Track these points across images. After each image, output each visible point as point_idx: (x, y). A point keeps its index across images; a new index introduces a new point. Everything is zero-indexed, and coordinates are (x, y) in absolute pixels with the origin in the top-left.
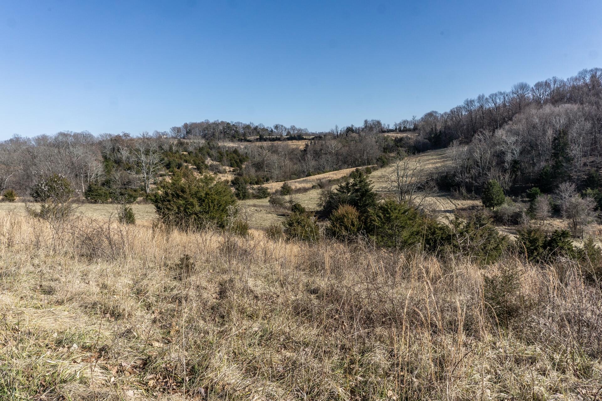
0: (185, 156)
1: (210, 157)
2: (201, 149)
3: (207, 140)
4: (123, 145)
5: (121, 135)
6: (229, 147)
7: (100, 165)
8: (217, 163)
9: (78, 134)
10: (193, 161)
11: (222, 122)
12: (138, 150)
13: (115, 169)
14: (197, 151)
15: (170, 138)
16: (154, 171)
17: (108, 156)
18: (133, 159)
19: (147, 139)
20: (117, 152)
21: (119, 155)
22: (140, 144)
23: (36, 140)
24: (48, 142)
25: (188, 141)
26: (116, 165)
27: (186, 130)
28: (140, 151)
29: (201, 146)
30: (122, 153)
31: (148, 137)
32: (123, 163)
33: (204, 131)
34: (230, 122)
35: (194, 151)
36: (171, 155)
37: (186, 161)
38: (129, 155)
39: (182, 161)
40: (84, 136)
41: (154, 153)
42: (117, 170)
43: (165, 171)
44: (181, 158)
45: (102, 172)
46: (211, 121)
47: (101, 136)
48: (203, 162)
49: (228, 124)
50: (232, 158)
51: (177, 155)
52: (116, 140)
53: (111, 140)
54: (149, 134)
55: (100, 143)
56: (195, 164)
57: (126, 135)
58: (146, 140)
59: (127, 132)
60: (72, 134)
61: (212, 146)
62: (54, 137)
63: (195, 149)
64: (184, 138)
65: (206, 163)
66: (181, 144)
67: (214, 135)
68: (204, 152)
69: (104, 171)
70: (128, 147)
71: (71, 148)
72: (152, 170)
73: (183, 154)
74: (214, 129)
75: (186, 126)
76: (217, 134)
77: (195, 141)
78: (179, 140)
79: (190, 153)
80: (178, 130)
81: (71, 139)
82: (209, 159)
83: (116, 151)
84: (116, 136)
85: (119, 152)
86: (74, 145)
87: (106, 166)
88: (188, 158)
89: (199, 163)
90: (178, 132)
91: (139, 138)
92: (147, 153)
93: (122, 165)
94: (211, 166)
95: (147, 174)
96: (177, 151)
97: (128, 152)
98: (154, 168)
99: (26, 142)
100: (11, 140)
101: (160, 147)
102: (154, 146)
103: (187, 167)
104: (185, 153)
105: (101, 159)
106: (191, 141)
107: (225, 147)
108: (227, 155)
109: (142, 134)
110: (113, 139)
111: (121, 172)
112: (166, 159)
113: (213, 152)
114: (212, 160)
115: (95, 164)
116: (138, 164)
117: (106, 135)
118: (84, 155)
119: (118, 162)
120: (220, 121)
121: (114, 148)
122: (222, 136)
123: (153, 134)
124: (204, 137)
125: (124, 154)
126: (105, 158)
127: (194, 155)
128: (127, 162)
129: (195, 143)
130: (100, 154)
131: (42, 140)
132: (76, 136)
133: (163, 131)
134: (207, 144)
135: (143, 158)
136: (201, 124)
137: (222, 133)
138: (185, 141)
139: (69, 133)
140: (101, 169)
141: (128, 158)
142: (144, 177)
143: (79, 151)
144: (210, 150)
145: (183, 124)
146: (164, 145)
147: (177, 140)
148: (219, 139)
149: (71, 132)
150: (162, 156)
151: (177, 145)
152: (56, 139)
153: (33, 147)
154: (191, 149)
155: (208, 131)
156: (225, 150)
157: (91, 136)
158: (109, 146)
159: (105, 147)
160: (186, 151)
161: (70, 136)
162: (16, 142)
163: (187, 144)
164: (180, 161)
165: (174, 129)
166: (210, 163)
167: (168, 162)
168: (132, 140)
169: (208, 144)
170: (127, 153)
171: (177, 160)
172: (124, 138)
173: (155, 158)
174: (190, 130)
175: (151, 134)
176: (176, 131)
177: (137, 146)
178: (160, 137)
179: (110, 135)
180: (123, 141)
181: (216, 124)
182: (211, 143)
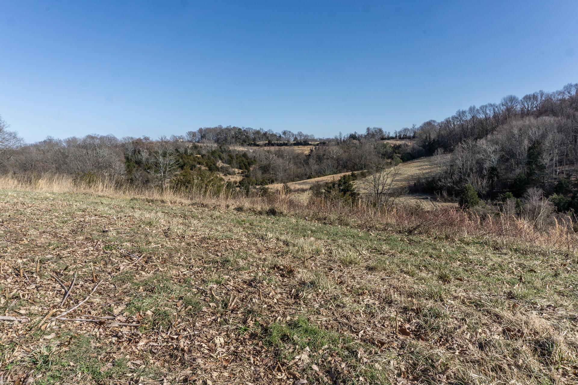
0: (199, 158)
1: (221, 160)
2: (213, 153)
3: (220, 144)
4: (143, 148)
5: (142, 138)
6: (239, 151)
7: (123, 165)
8: (227, 165)
9: (104, 137)
10: (206, 163)
11: (234, 128)
12: (156, 153)
13: (135, 169)
14: (210, 155)
15: (186, 142)
16: (170, 171)
17: (130, 158)
18: (152, 160)
19: (165, 142)
20: (138, 154)
21: (140, 157)
22: (158, 148)
23: (67, 142)
24: (78, 143)
25: (202, 145)
26: (136, 166)
27: (201, 135)
28: (159, 153)
29: (213, 149)
30: (143, 154)
31: (166, 140)
32: (143, 163)
33: (218, 135)
34: (241, 128)
35: (207, 154)
36: (186, 157)
37: (199, 163)
38: (148, 156)
39: (196, 163)
40: (109, 139)
41: (170, 155)
42: (137, 170)
43: (180, 172)
44: (195, 160)
45: (124, 171)
46: (224, 126)
47: (124, 139)
48: (214, 164)
49: (240, 129)
50: (241, 162)
51: (192, 157)
52: (137, 143)
53: (133, 143)
54: (167, 138)
55: (123, 145)
56: (207, 165)
57: (146, 139)
58: (163, 143)
59: (147, 136)
60: (99, 137)
61: (223, 150)
62: (82, 139)
63: (208, 152)
64: (198, 142)
65: (217, 165)
66: (195, 147)
67: (226, 140)
68: (216, 155)
69: (126, 170)
70: (147, 149)
71: (98, 149)
72: (168, 169)
73: (196, 157)
74: (226, 134)
75: (201, 130)
76: (229, 139)
77: (208, 145)
78: (194, 144)
79: (203, 156)
80: (194, 134)
81: (97, 141)
82: (220, 161)
83: (137, 153)
84: (138, 139)
85: (140, 154)
86: (100, 147)
87: (128, 166)
88: (201, 160)
89: (211, 165)
90: (193, 136)
91: (158, 142)
92: (164, 155)
93: (142, 165)
94: (221, 168)
95: (164, 173)
96: (192, 154)
97: (148, 154)
98: (170, 168)
99: (57, 144)
100: (45, 141)
101: (176, 150)
102: (171, 149)
103: (200, 169)
104: (199, 156)
105: (125, 160)
106: (205, 145)
107: (235, 150)
108: (237, 158)
109: (160, 138)
110: (135, 142)
111: (141, 172)
112: (181, 160)
113: (224, 155)
114: (223, 163)
115: (118, 163)
116: (157, 164)
117: (129, 138)
118: (109, 156)
119: (139, 163)
120: (232, 127)
121: (135, 150)
122: (234, 140)
123: (171, 138)
124: (217, 141)
125: (145, 155)
126: (127, 159)
127: (207, 158)
128: (146, 163)
129: (208, 147)
130: (123, 156)
131: (72, 142)
132: (102, 138)
133: (179, 135)
134: (219, 148)
135: (161, 159)
136: (215, 129)
137: (233, 137)
138: (200, 145)
139: (96, 136)
140: (124, 169)
141: (147, 159)
142: (161, 176)
143: (105, 152)
144: (221, 154)
145: (198, 129)
146: (180, 148)
147: (191, 143)
148: (230, 143)
149: (98, 135)
150: (178, 158)
151: (192, 148)
152: (85, 141)
153: (64, 148)
154: (204, 152)
155: (221, 135)
156: (235, 154)
157: (114, 139)
158: (131, 148)
159: (127, 149)
160: (199, 154)
161: (97, 138)
162: (49, 143)
163: (201, 147)
164: (194, 163)
165: (190, 133)
166: (221, 165)
167: (182, 163)
168: (151, 143)
169: (220, 147)
170: (147, 155)
171: (191, 162)
172: (144, 141)
173: (171, 160)
174: (204, 135)
175: (169, 138)
176: (192, 135)
177: (156, 149)
178: (177, 141)
179: (132, 138)
180: (143, 143)
181: (228, 130)
182: (222, 147)
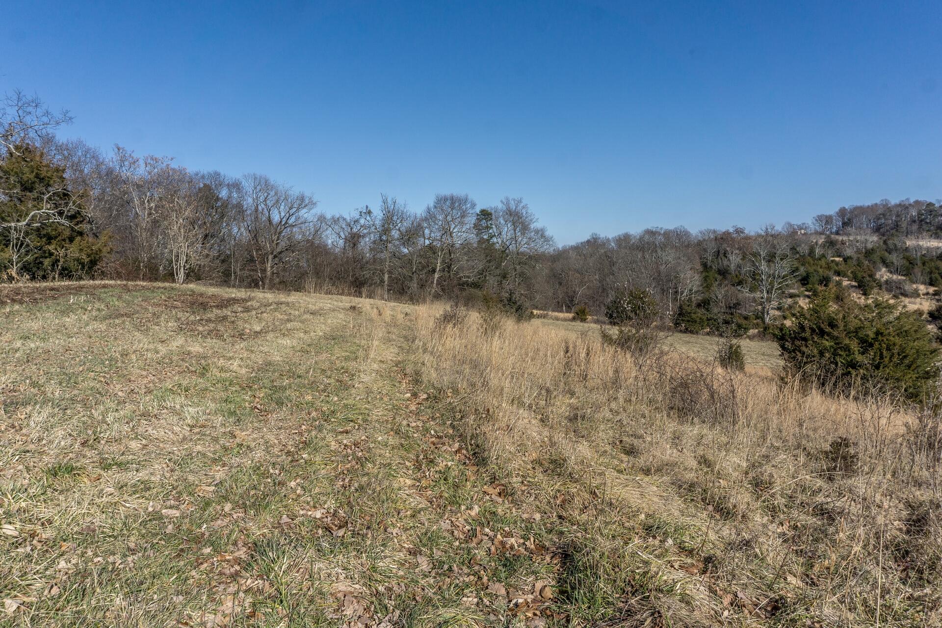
0: (837, 264)
1: (887, 266)
2: (869, 253)
3: (883, 235)
4: (732, 246)
5: (731, 230)
6: (928, 249)
7: (697, 277)
8: (899, 277)
9: (670, 231)
10: (852, 272)
11: (917, 202)
12: (756, 255)
13: (717, 283)
14: (861, 256)
15: (811, 234)
16: (780, 288)
17: (709, 264)
18: (748, 268)
19: (772, 236)
20: (723, 258)
21: (726, 263)
22: (760, 245)
23: (617, 240)
24: (631, 243)
25: (845, 238)
26: (719, 277)
27: (843, 219)
28: (760, 256)
29: (870, 246)
30: (731, 258)
31: (773, 232)
32: (730, 274)
33: (879, 219)
34: (933, 201)
35: (855, 256)
36: (812, 262)
37: (838, 274)
38: (740, 261)
39: (830, 274)
40: (677, 234)
41: (782, 259)
42: (720, 285)
43: (798, 288)
44: (829, 268)
45: (699, 286)
46: (894, 201)
47: (701, 233)
48: (871, 276)
49: (930, 204)
50: (933, 269)
51: (823, 262)
52: (724, 238)
53: (716, 239)
54: (775, 228)
55: (700, 243)
56: (855, 278)
57: (739, 231)
58: (770, 238)
59: (740, 226)
60: (662, 232)
61: (892, 247)
62: (638, 237)
63: (858, 251)
64: (837, 233)
65: (878, 276)
66: (831, 243)
67: (897, 226)
68: (876, 257)
69: (702, 285)
70: (740, 249)
71: (659, 251)
72: (776, 286)
73: (832, 261)
74: (898, 216)
75: (842, 212)
76: (904, 225)
77: (859, 238)
78: (829, 236)
79: (846, 259)
80: (828, 220)
81: (660, 239)
82: (884, 269)
83: (721, 255)
84: (724, 233)
85: (726, 257)
86: (663, 247)
87: (706, 279)
88: (842, 268)
89: (863, 278)
90: (827, 223)
91: (760, 236)
92: (771, 258)
93: (729, 277)
94: (887, 282)
95: (768, 292)
96: (823, 256)
97: (740, 257)
98: (779, 283)
99: (604, 244)
100: (588, 241)
101: (793, 249)
102: (783, 247)
103: (839, 284)
104: (837, 259)
105: (699, 267)
106: (851, 238)
107: (920, 248)
108: (924, 264)
109: (764, 229)
110: (719, 237)
111: (726, 288)
112: (802, 269)
113: (894, 258)
114: (891, 272)
115: (689, 273)
116: (755, 275)
117: (709, 231)
118: (675, 261)
119: (723, 273)
120: (912, 201)
121: (719, 252)
122: (915, 227)
123: (783, 228)
124: (877, 230)
125: (734, 259)
126: (705, 265)
127: (855, 263)
128: (737, 272)
129: (857, 241)
130: (698, 260)
131: (624, 240)
132: (667, 234)
133: (799, 223)
134: (882, 243)
135: (764, 267)
136: (872, 208)
137: (914, 221)
138: (840, 238)
139: (658, 230)
140: (698, 283)
141: (739, 266)
142: (762, 298)
143: (669, 256)
144: (887, 254)
145: (837, 210)
146: (800, 245)
147: (823, 237)
148: (907, 233)
149: (661, 228)
150: (796, 264)
151: (823, 246)
152: (641, 238)
153: (612, 251)
154: (849, 252)
155: (886, 219)
156: (919, 254)
157: (687, 234)
158: (712, 248)
159: (705, 250)
160: (839, 256)
161: (660, 234)
162: (594, 243)
163: (843, 243)
164: (827, 272)
165: (819, 218)
166: (885, 278)
167: (805, 274)
168: (747, 238)
169: (885, 242)
170: (738, 259)
171: (821, 270)
172: (735, 236)
173: (783, 267)
174: (849, 220)
175: (779, 228)
176: (824, 222)
177: (755, 247)
178: (794, 233)
179: (715, 232)
180: (733, 239)
181: (904, 207)
182: (890, 242)
